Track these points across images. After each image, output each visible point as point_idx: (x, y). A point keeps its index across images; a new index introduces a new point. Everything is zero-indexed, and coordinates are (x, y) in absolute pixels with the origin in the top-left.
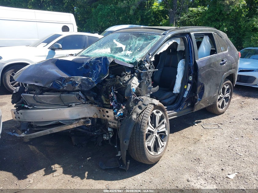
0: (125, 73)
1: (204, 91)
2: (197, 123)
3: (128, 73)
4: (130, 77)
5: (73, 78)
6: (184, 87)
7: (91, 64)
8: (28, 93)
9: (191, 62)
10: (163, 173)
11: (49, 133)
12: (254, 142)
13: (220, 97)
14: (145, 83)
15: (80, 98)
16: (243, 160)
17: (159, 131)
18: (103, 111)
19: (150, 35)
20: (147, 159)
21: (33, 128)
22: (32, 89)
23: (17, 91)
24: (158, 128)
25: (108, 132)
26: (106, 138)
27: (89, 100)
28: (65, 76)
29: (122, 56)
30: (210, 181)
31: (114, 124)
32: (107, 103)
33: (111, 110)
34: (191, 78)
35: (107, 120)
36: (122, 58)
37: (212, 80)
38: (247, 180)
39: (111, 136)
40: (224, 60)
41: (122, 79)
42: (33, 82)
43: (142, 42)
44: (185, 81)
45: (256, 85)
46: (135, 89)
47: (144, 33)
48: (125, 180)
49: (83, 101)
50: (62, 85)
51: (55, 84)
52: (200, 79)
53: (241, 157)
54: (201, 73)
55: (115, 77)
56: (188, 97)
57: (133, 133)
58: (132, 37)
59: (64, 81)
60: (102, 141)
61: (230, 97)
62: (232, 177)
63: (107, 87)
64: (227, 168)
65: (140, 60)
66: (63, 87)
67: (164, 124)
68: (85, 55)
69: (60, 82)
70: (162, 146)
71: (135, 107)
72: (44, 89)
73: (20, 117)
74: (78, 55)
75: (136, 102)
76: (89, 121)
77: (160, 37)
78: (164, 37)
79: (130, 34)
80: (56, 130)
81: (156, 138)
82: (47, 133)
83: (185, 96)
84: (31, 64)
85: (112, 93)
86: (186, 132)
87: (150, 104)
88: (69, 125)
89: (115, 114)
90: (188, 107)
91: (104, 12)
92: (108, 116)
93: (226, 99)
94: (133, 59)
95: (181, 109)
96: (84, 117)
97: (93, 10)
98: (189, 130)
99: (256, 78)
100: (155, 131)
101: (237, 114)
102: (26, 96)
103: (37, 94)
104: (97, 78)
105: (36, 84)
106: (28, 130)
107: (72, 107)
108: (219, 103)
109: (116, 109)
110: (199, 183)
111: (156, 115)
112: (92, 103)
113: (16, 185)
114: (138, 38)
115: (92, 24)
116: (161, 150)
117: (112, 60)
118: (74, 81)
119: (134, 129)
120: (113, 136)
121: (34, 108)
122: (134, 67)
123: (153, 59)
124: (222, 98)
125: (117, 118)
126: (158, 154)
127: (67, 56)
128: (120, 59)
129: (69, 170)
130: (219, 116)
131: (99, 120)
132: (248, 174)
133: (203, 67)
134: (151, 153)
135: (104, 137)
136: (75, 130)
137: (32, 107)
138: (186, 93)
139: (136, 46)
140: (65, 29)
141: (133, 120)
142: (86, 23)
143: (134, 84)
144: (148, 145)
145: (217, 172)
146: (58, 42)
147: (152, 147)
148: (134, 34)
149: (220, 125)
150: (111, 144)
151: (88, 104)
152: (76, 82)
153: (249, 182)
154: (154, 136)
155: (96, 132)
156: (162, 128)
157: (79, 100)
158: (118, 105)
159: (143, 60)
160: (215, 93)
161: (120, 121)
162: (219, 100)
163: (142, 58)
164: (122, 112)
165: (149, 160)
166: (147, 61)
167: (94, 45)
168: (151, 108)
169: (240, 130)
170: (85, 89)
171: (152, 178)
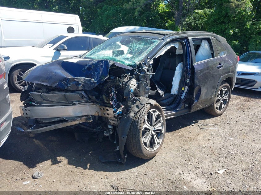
0: (124, 74)
1: (201, 93)
2: (194, 123)
3: (128, 75)
4: (129, 79)
5: (76, 78)
6: (182, 89)
7: (93, 66)
8: (35, 92)
9: (189, 65)
10: (158, 167)
11: (54, 128)
12: (247, 142)
13: (218, 99)
14: (144, 84)
15: (83, 97)
16: (234, 158)
17: (156, 129)
18: (104, 109)
19: (149, 39)
20: (143, 154)
21: (39, 124)
22: (39, 88)
23: (25, 90)
24: (154, 126)
25: (108, 129)
26: (106, 134)
27: (91, 99)
28: (70, 76)
29: (123, 59)
30: (200, 175)
31: (114, 122)
32: (107, 102)
33: (111, 108)
34: (188, 81)
35: (107, 118)
36: (123, 60)
37: (209, 82)
38: (234, 176)
39: (111, 133)
40: (221, 63)
41: (121, 80)
42: (40, 81)
43: (142, 46)
44: (182, 83)
45: (257, 88)
46: (133, 90)
47: (145, 37)
48: (122, 172)
49: (85, 99)
50: (66, 85)
51: (60, 84)
52: (197, 81)
53: (232, 155)
54: (198, 76)
55: (115, 78)
56: (185, 98)
57: (130, 129)
58: (132, 41)
59: (69, 81)
60: (102, 137)
61: (228, 99)
62: (221, 172)
63: (108, 87)
64: (218, 165)
65: (139, 63)
66: (68, 86)
67: (160, 123)
68: (88, 57)
69: (65, 82)
70: (158, 143)
71: (133, 106)
72: (50, 88)
73: (27, 113)
74: (82, 57)
75: (134, 101)
76: (91, 118)
77: (159, 41)
78: (162, 42)
79: (132, 38)
80: (60, 126)
81: (153, 135)
82: (52, 128)
83: (182, 97)
84: (38, 65)
85: (112, 93)
86: (183, 131)
87: (147, 103)
88: (72, 121)
89: (115, 112)
90: (185, 108)
91: (110, 13)
92: (108, 114)
93: (224, 101)
94: (133, 62)
95: (178, 109)
96: (86, 115)
97: (99, 11)
98: (186, 130)
99: (256, 82)
100: (152, 129)
101: (235, 116)
102: (34, 94)
103: (43, 93)
104: (99, 79)
105: (43, 84)
106: (35, 126)
107: (75, 105)
108: (217, 105)
109: (115, 108)
110: (189, 177)
111: (153, 114)
112: (94, 102)
113: (24, 173)
114: (139, 42)
115: (97, 24)
116: (156, 147)
117: (112, 63)
118: (78, 81)
119: (131, 126)
120: (113, 132)
121: (41, 106)
122: (133, 70)
123: (151, 62)
124: (220, 100)
125: (116, 116)
126: (154, 150)
127: (71, 58)
128: (121, 61)
129: (72, 162)
130: (217, 117)
131: (100, 118)
132: (237, 170)
133: (200, 71)
134: (147, 148)
135: (104, 134)
136: (77, 126)
137: (39, 105)
138: (184, 94)
139: (136, 49)
140: (71, 30)
141: (131, 118)
142: (92, 23)
143: (132, 85)
144: (144, 141)
145: (208, 168)
146: (63, 43)
147: (148, 143)
148: (135, 39)
149: (216, 126)
150: (110, 140)
151: (90, 102)
152: (80, 83)
153: (237, 177)
154: (151, 133)
155: (97, 129)
156: (158, 127)
157: (82, 99)
158: (118, 104)
159: (142, 63)
160: (211, 95)
161: (120, 118)
162: (217, 102)
163: (141, 61)
164: (121, 111)
165: (145, 154)
166: (145, 64)
167: (97, 47)
168: (147, 107)
169: (235, 131)
170: (88, 89)
171: (147, 171)
